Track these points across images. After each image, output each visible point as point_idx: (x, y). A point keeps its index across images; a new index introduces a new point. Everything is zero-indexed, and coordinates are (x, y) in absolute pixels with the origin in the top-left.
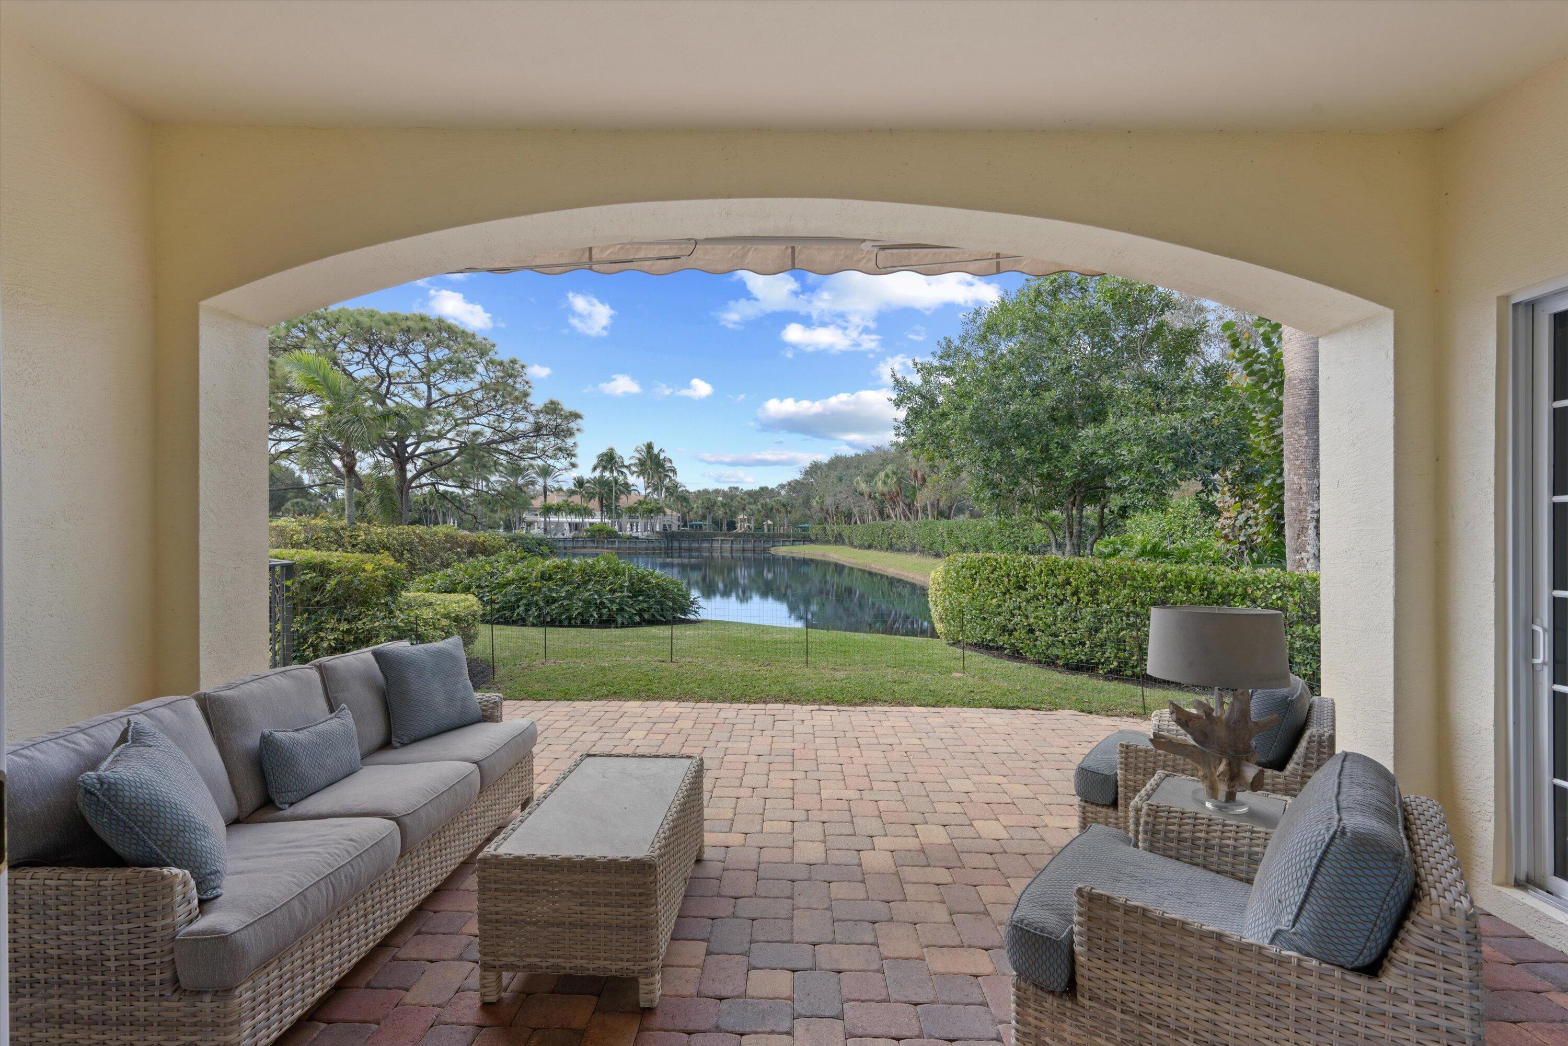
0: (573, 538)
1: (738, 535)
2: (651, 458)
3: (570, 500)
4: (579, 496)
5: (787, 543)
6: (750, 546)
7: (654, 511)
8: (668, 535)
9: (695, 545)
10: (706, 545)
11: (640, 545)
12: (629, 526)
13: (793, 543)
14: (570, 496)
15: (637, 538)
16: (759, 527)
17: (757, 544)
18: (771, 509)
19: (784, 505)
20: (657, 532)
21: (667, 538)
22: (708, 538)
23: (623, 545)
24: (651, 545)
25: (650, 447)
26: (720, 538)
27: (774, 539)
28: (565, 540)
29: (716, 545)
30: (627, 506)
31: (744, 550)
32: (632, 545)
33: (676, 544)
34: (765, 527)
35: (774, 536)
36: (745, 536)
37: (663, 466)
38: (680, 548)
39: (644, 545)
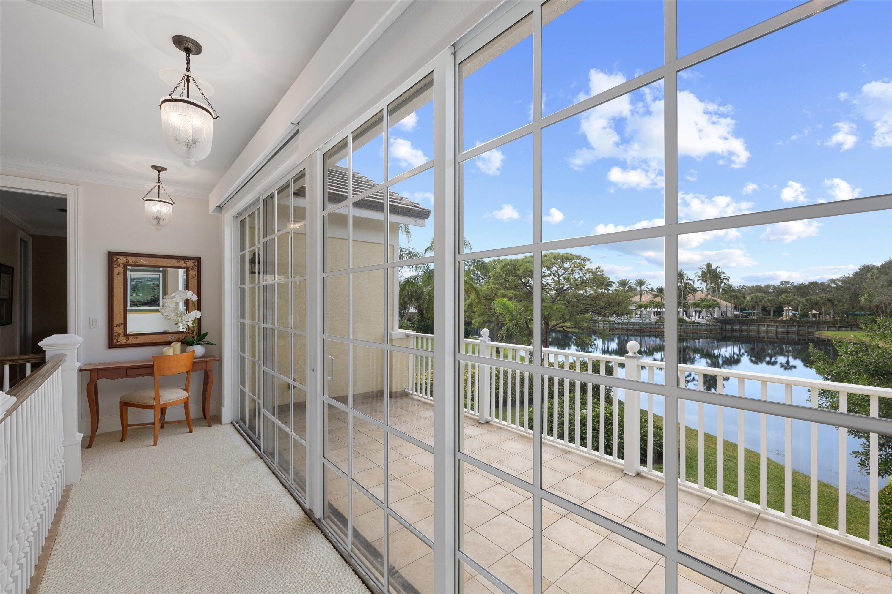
0: (656, 323)
1: (785, 322)
2: (710, 273)
3: (654, 300)
4: (660, 298)
5: (834, 329)
6: (794, 329)
7: (711, 306)
8: (724, 321)
9: (744, 327)
10: (754, 328)
11: (701, 328)
12: (694, 313)
13: (839, 329)
14: (655, 298)
15: (698, 323)
16: (805, 315)
17: (800, 329)
18: (817, 304)
19: (829, 300)
20: (714, 318)
21: (721, 323)
22: (758, 322)
23: (688, 327)
24: (709, 328)
25: (709, 266)
26: (766, 324)
27: (819, 325)
28: (650, 323)
29: (762, 328)
30: (693, 302)
31: (788, 333)
32: (695, 328)
33: (729, 327)
34: (810, 316)
35: (819, 322)
36: (790, 322)
37: (719, 277)
38: (732, 330)
39: (704, 328)
